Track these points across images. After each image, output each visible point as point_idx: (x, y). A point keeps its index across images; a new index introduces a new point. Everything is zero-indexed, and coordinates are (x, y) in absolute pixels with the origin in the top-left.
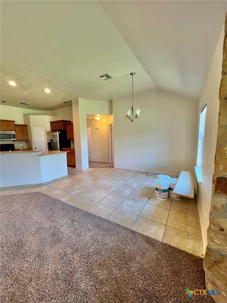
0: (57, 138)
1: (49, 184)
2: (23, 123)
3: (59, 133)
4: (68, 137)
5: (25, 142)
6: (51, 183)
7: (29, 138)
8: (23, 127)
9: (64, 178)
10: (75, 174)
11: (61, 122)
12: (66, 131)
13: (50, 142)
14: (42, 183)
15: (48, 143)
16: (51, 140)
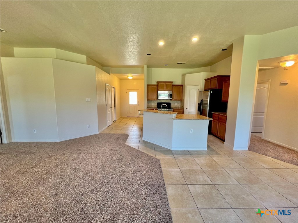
0: (208, 99)
1: (177, 154)
2: (180, 84)
3: (211, 92)
4: (223, 98)
5: (179, 102)
6: (178, 155)
7: (183, 98)
8: (179, 87)
9: (198, 154)
10: (217, 153)
11: (216, 79)
12: (222, 89)
13: (200, 103)
14: (171, 150)
15: (199, 104)
16: (202, 101)
